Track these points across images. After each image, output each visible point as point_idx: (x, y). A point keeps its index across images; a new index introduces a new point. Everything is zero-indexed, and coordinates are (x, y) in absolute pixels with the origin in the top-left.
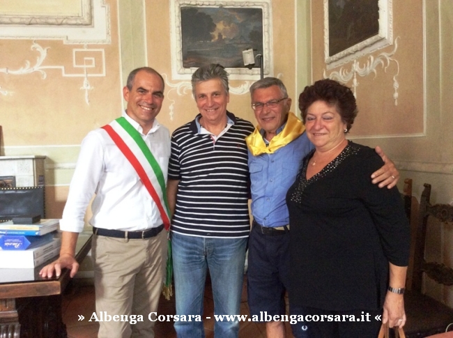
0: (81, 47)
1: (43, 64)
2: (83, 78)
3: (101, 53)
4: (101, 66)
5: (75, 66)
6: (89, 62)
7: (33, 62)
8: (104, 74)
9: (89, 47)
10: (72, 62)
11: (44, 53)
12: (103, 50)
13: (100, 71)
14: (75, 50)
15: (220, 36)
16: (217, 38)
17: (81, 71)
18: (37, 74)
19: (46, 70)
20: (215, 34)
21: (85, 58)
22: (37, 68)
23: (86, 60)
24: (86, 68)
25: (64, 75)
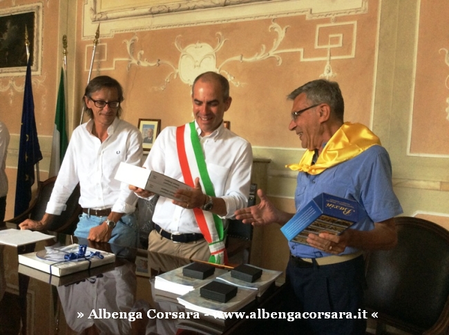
0: (327, 20)
2: (325, 62)
3: (352, 26)
4: (350, 45)
7: (270, 46)
8: (353, 55)
9: (337, 19)
10: (313, 42)
11: (282, 34)
12: (355, 23)
13: (349, 52)
14: (318, 26)
18: (272, 60)
19: (282, 55)
21: (331, 36)
22: (272, 53)
23: (331, 38)
24: (331, 48)
25: (302, 60)
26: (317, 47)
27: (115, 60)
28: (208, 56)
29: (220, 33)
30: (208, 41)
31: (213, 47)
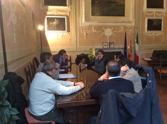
1: (123, 30)
2: (129, 33)
5: (128, 30)
8: (133, 32)
9: (131, 27)
10: (127, 30)
11: (123, 28)
12: (133, 28)
14: (128, 28)
15: (154, 25)
17: (129, 31)
18: (121, 32)
19: (123, 31)
20: (153, 24)
21: (130, 29)
22: (121, 31)
28: (111, 31)
30: (110, 28)
31: (111, 29)
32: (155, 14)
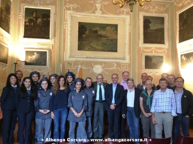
0: (123, 64)
1: (115, 67)
3: (127, 65)
4: (127, 68)
6: (125, 67)
7: (113, 67)
8: (128, 70)
9: (125, 64)
11: (115, 65)
16: (153, 62)
18: (114, 69)
19: (116, 69)
25: (119, 70)
26: (122, 68)
27: (75, 67)
28: (100, 68)
29: (103, 63)
32: (155, 50)
